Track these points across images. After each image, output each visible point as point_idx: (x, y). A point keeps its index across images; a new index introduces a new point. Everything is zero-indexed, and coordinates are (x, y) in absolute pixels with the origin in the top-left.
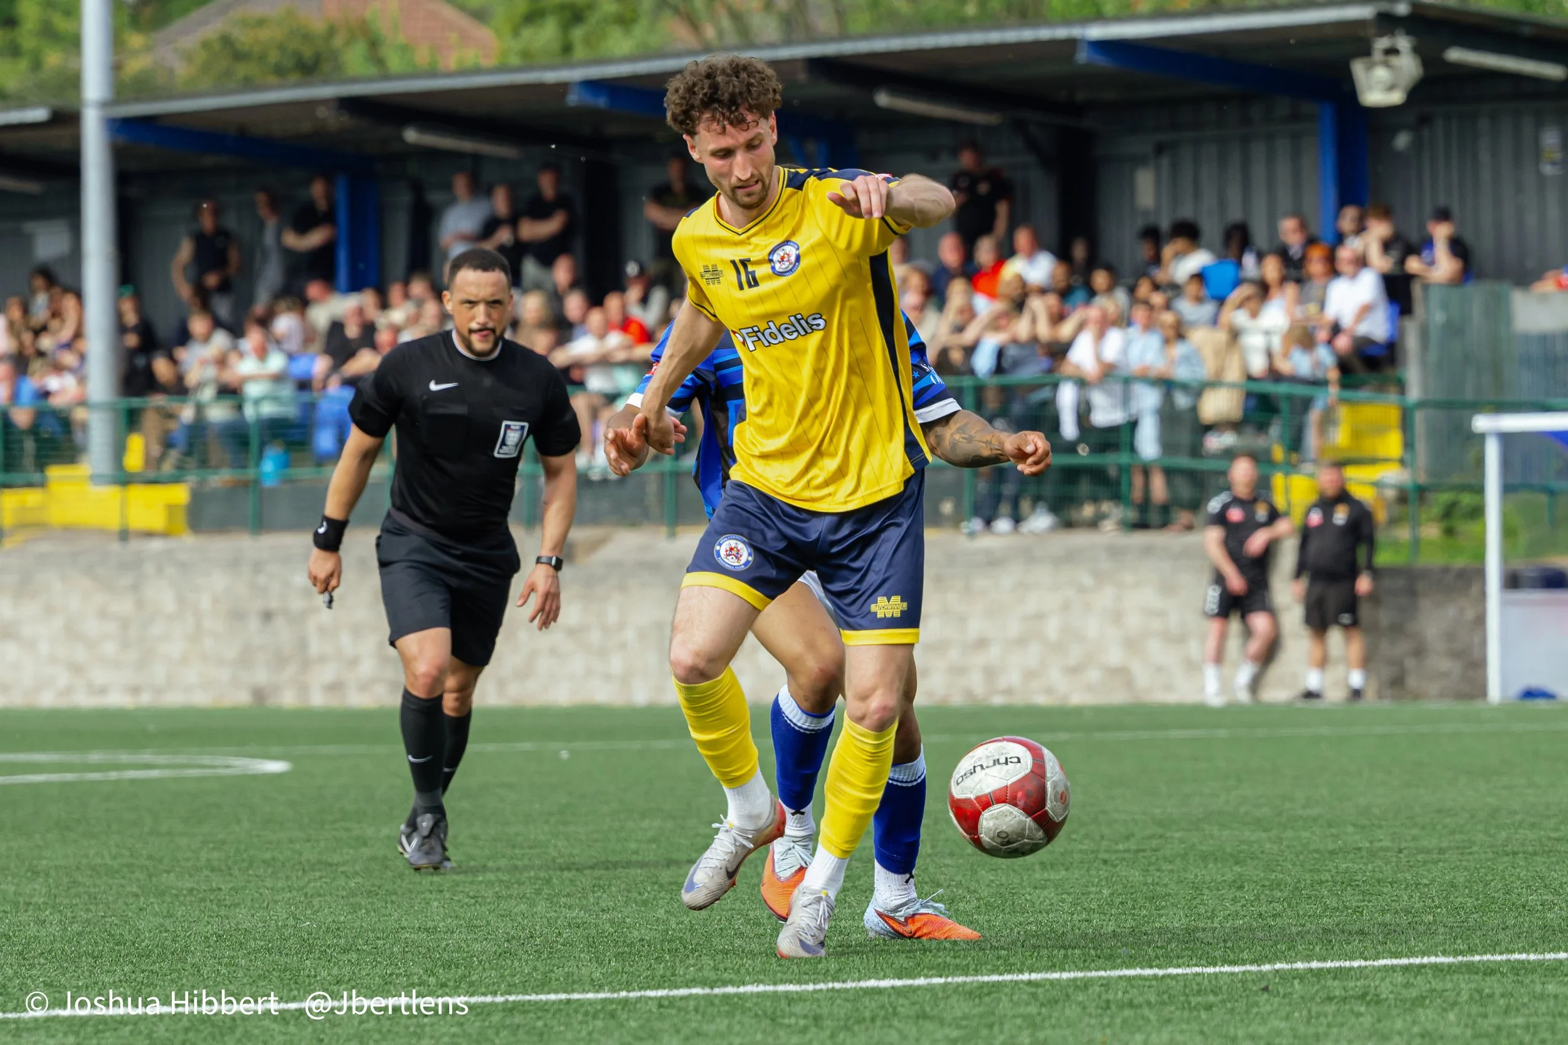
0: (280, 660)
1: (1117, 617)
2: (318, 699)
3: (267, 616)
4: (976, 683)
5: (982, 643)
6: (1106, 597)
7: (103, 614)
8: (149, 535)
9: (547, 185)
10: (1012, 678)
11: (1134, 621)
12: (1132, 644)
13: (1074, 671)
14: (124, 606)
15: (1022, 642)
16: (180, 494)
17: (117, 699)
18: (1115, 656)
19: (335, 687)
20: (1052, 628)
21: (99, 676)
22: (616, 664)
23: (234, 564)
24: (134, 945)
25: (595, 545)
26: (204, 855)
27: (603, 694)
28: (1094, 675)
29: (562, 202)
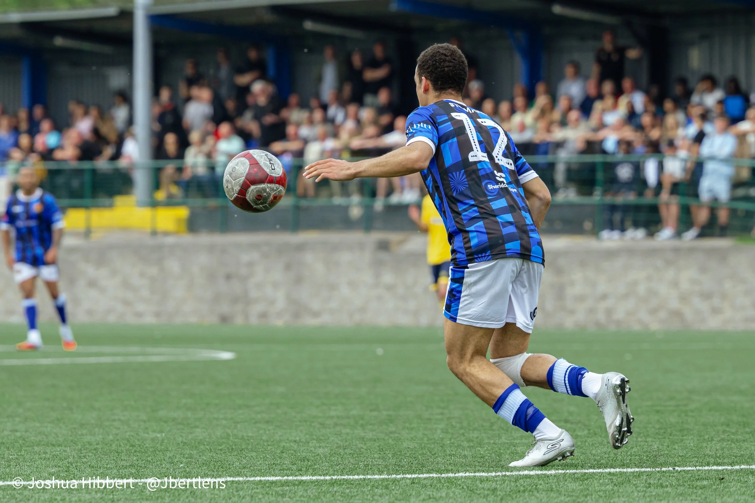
0: (235, 300)
1: (675, 284)
2: (254, 320)
3: (228, 277)
4: (601, 317)
5: (604, 297)
6: (670, 274)
7: (142, 275)
8: (166, 234)
9: (378, 51)
10: (619, 315)
11: (685, 285)
12: (684, 298)
13: (653, 311)
14: (153, 271)
15: (626, 296)
16: (183, 212)
17: (149, 320)
18: (674, 304)
19: (263, 315)
20: (642, 289)
21: (141, 307)
22: (412, 305)
23: (211, 249)
24: (140, 446)
25: (401, 242)
26: (184, 401)
27: (404, 320)
28: (663, 315)
29: (386, 61)
